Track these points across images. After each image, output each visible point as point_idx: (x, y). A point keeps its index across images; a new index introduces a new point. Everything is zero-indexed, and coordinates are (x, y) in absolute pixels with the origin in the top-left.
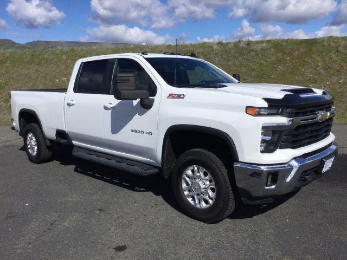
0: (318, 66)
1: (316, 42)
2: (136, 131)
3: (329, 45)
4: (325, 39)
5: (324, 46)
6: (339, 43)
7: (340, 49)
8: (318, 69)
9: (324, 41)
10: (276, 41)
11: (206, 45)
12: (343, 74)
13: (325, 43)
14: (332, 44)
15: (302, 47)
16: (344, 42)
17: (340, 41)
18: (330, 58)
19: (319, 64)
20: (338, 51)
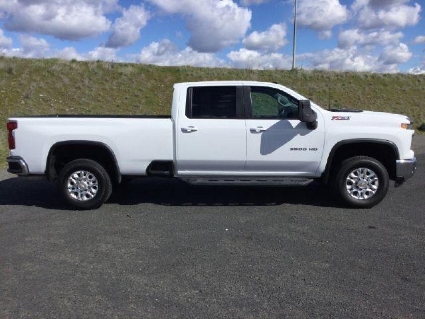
2: (296, 149)
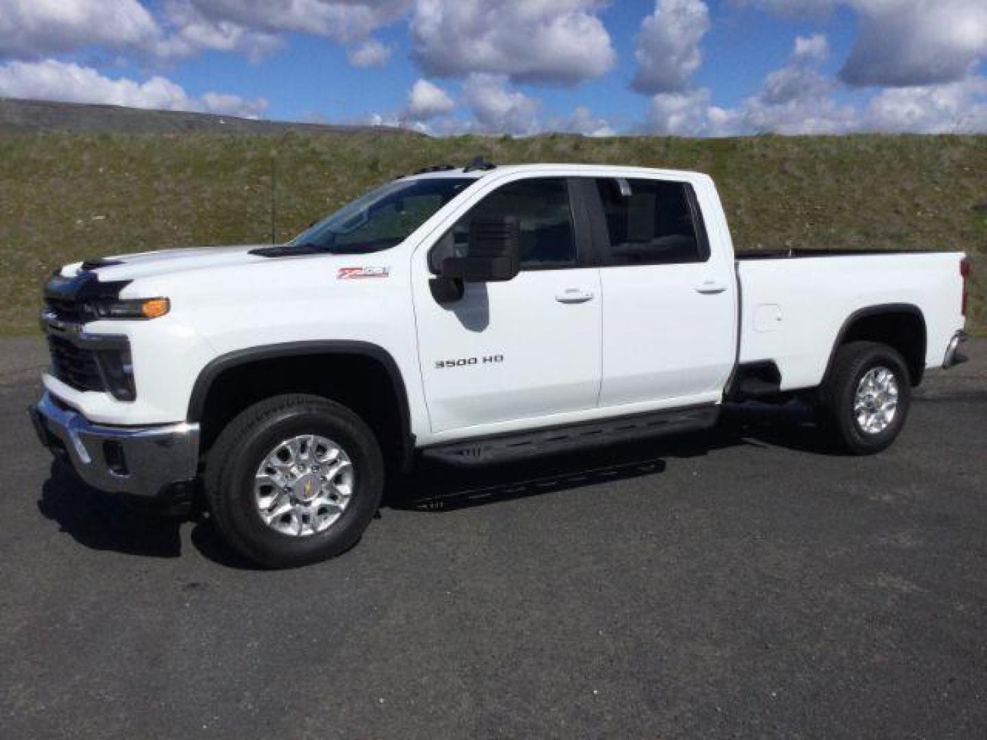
0: (739, 206)
1: (734, 147)
3: (764, 156)
4: (755, 141)
5: (751, 157)
6: (786, 150)
7: (787, 166)
8: (739, 212)
9: (751, 146)
10: (642, 140)
11: (473, 143)
12: (793, 224)
13: (756, 150)
14: (771, 154)
15: (702, 157)
16: (796, 150)
17: (789, 146)
18: (766, 188)
19: (742, 201)
20: (784, 172)
